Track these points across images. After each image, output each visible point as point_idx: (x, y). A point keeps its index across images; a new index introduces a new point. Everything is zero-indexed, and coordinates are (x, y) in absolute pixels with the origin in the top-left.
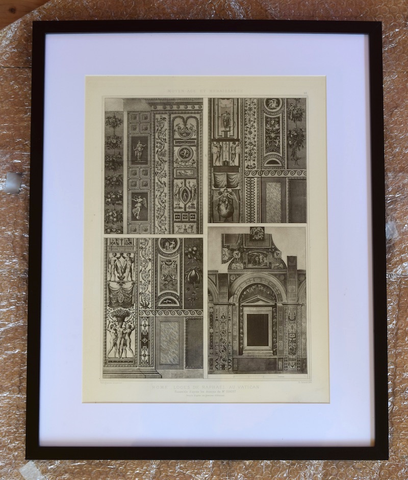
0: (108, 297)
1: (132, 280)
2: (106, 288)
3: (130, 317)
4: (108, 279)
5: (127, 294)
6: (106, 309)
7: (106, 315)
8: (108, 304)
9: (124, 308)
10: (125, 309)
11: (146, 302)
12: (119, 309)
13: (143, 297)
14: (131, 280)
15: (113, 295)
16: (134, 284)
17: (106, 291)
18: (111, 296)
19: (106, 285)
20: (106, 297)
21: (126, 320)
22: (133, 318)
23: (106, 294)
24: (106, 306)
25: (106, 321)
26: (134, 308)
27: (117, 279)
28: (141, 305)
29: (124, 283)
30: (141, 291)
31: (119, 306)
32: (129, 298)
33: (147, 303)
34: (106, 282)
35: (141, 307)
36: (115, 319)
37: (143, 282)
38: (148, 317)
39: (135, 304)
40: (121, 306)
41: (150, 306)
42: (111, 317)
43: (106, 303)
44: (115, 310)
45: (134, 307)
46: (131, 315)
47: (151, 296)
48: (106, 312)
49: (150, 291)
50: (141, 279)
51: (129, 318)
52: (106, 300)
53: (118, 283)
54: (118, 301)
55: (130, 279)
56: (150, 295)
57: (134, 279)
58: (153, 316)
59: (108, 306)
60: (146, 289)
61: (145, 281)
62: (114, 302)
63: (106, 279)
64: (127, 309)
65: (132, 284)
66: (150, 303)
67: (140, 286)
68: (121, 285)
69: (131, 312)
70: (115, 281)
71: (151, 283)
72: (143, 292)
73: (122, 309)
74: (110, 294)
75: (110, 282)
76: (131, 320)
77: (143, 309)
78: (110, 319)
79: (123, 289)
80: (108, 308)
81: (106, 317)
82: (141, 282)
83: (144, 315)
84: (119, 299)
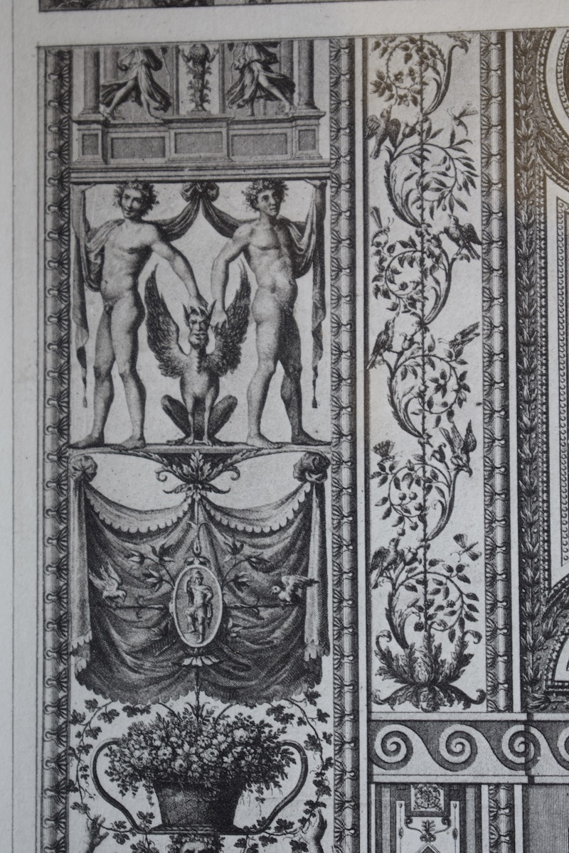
0: (76, 592)
1: (300, 437)
2: (60, 512)
3: (288, 785)
4: (81, 429)
5: (259, 564)
6: (60, 706)
7: (60, 763)
8: (79, 663)
9: (231, 695)
10: (236, 711)
11: (440, 637)
12: (179, 706)
13: (405, 597)
14: (286, 434)
15: (125, 579)
16: (315, 469)
17: (61, 539)
18: (110, 588)
19: (59, 482)
20: (60, 596)
21: (247, 811)
22: (309, 792)
23: (61, 569)
24: (60, 681)
25: (59, 820)
26: (326, 702)
27: (163, 430)
28: (390, 667)
29: (223, 460)
30: (382, 534)
31: (177, 677)
32: (272, 601)
33: (448, 654)
34: (61, 456)
35: (386, 687)
36: (141, 801)
37: (405, 448)
38: (456, 791)
39: (328, 663)
40: (203, 680)
41: (472, 680)
42: (112, 788)
43: (61, 652)
44: (147, 720)
45: (326, 688)
46: (294, 771)
47: (478, 587)
48: (59, 734)
49: (476, 535)
50: (384, 426)
51: (274, 796)
52: (61, 624)
53: (172, 460)
54: (168, 636)
55: (277, 424)
56: (476, 570)
57: (319, 422)
58: (505, 775)
59: (83, 678)
60: (434, 517)
61: (423, 437)
62: (139, 637)
63: (62, 427)
64: (259, 713)
65: (302, 473)
66: (478, 651)
67: (378, 492)
68: (197, 481)
69: (296, 734)
70: (139, 448)
71: (477, 458)
72: (411, 541)
73: (214, 705)
74: (94, 564)
75: (98, 457)
76: (294, 813)
77: (407, 710)
78: (100, 808)
79: (217, 519)
80: (79, 695)
81: (62, 788)
82: (384, 449)
83: (422, 767)
84: (182, 611)
